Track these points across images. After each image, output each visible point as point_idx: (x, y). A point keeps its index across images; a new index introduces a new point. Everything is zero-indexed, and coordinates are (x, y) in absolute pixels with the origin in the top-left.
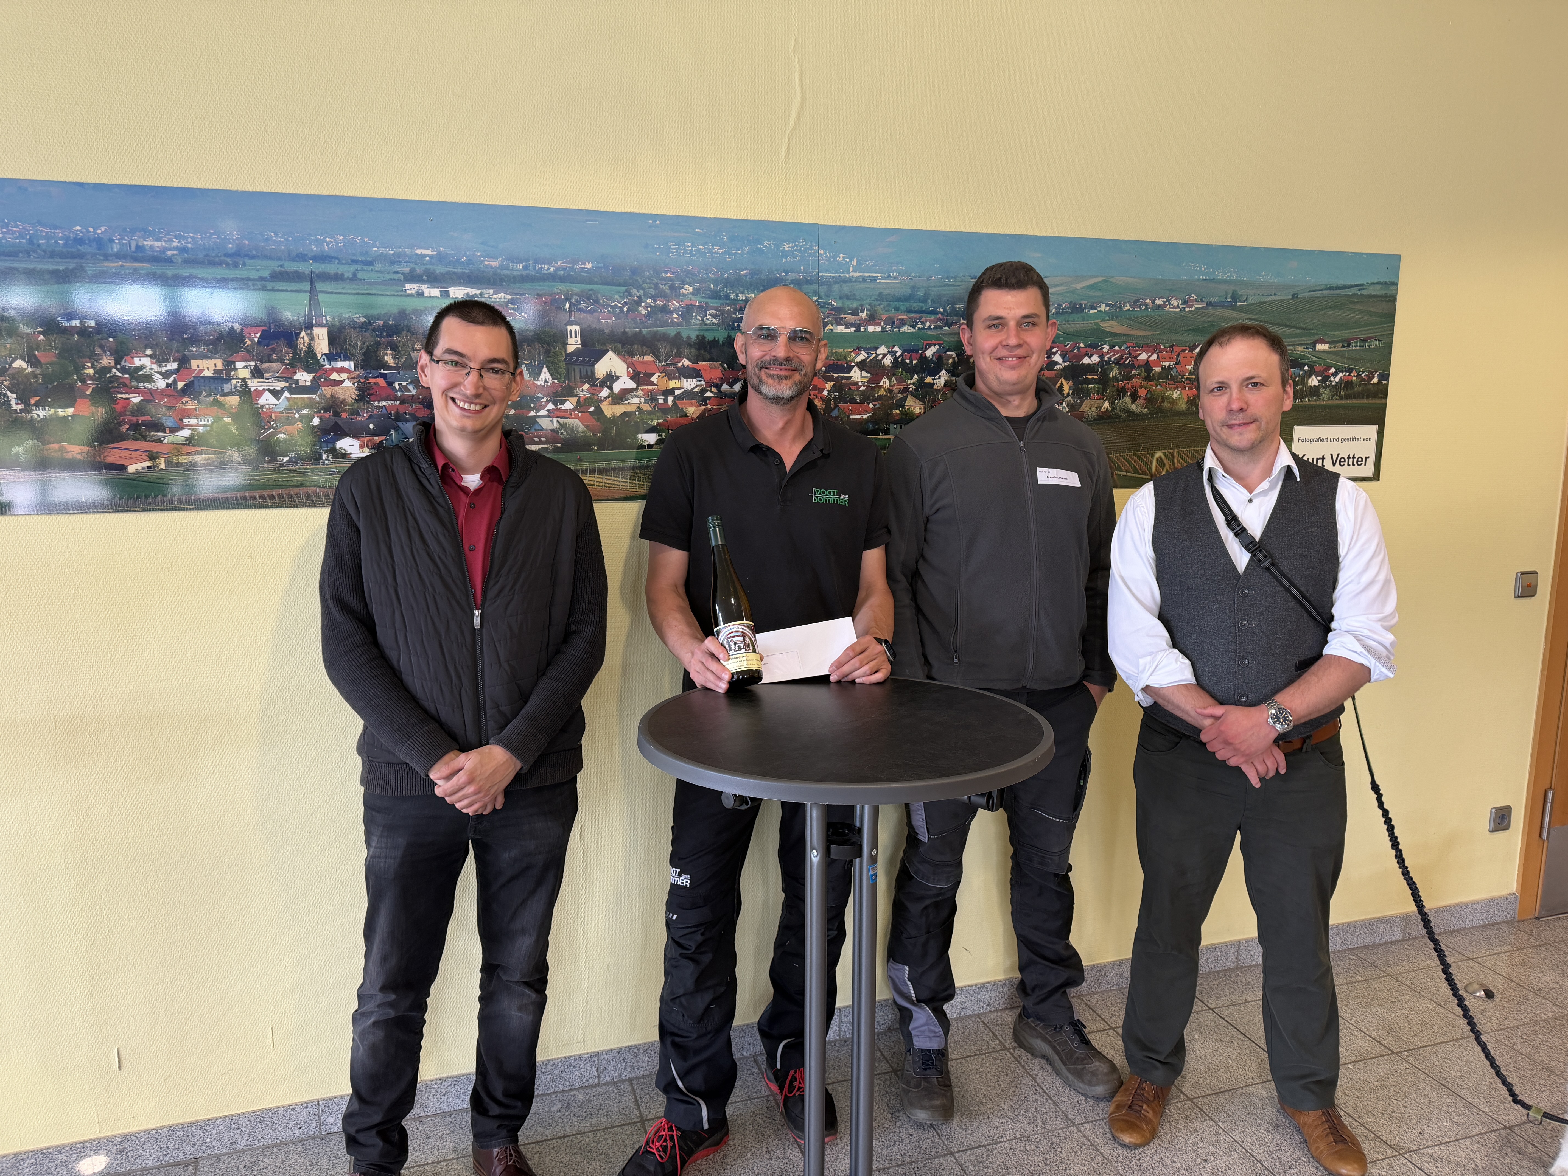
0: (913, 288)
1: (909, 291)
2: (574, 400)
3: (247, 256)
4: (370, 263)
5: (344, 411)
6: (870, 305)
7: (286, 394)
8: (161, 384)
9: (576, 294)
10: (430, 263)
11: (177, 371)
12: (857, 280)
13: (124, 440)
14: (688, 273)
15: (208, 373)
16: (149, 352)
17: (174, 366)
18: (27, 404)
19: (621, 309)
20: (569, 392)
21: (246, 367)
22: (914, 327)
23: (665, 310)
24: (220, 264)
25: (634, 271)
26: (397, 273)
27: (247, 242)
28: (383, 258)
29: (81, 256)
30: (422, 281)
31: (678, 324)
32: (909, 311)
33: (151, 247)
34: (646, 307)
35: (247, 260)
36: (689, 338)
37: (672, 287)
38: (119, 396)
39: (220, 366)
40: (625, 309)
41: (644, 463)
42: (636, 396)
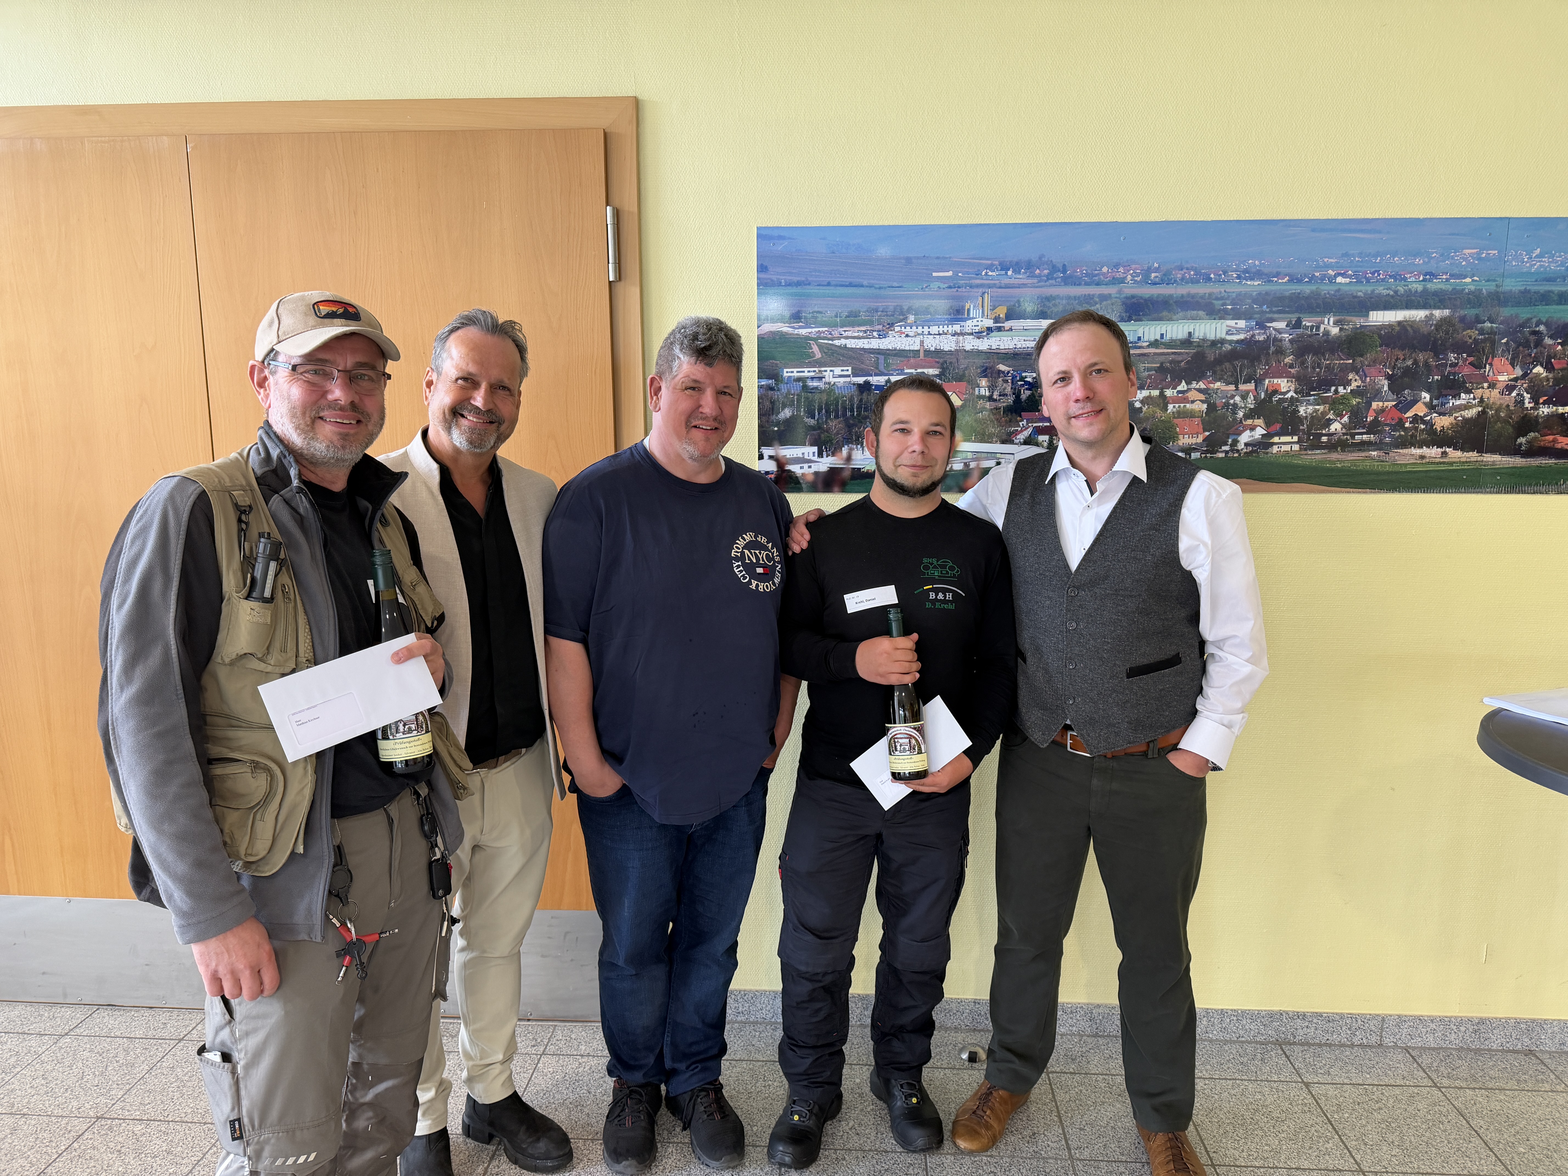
18: (1537, 403)
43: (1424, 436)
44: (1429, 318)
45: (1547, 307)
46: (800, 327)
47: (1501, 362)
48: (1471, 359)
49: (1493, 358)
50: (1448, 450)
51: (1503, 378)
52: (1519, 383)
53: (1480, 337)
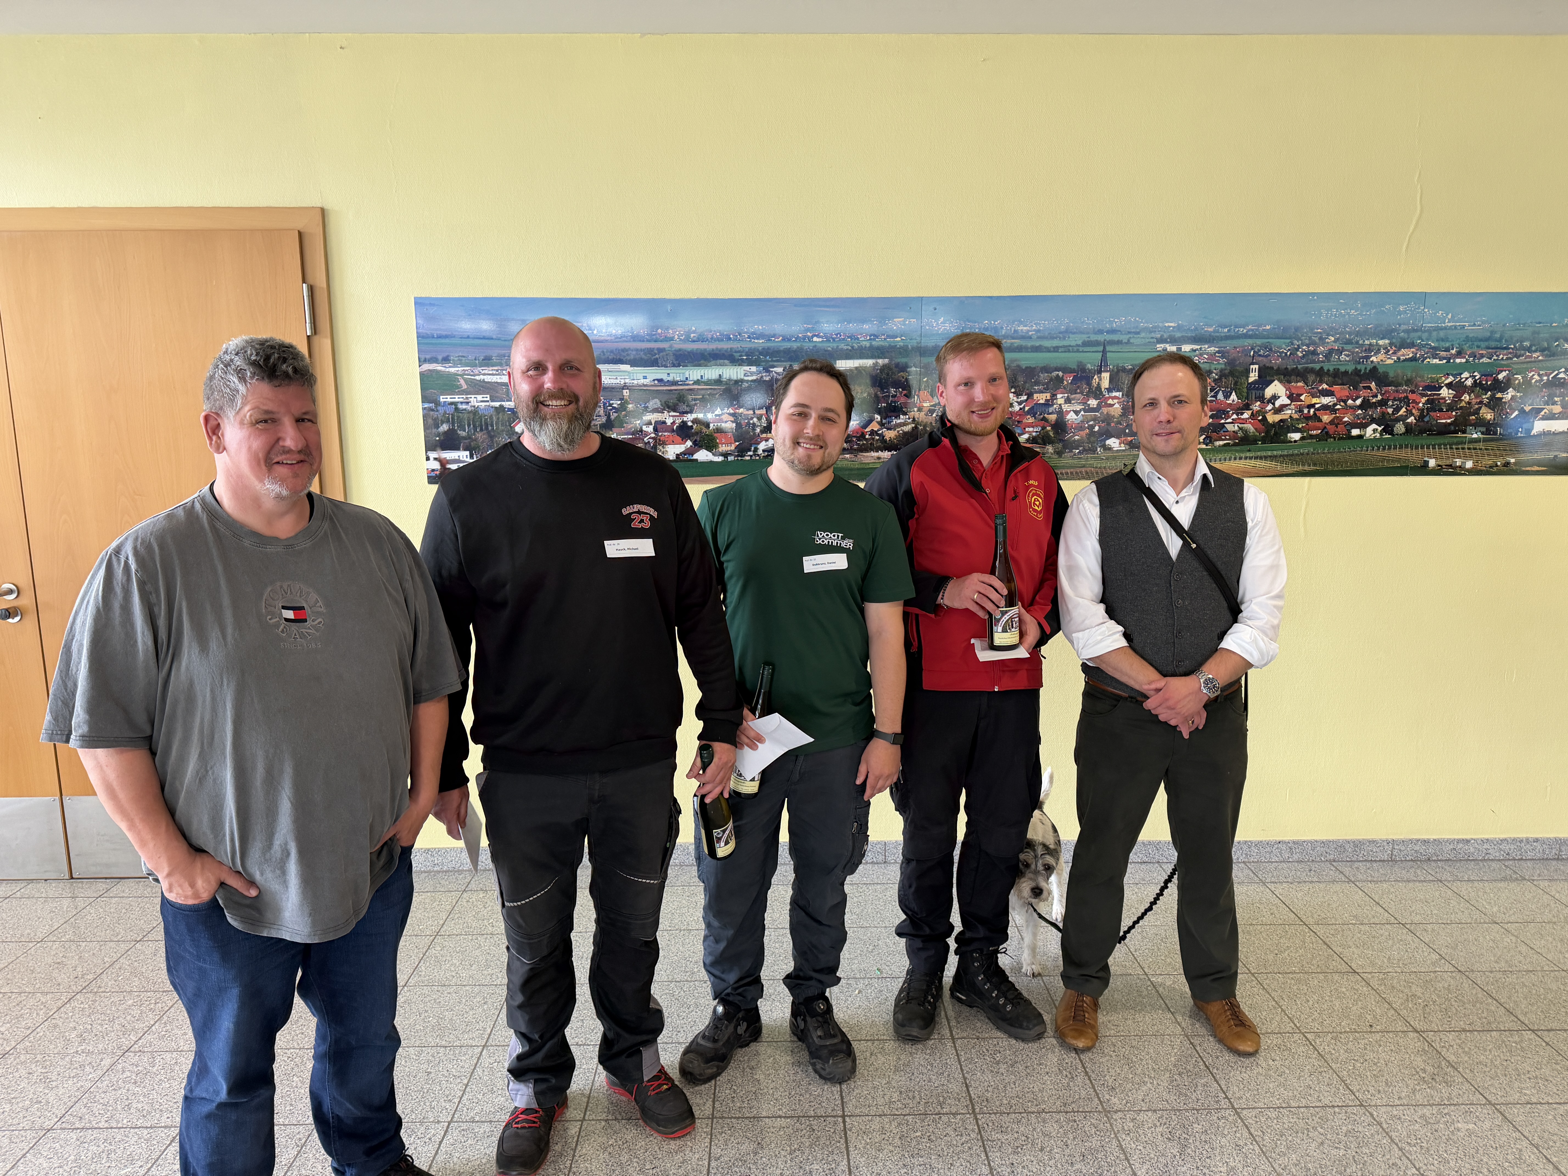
0: (1492, 332)
1: (1489, 334)
2: (1250, 412)
3: (1071, 332)
4: (1138, 333)
5: (1113, 422)
6: (1459, 345)
7: (1082, 413)
9: (1259, 346)
10: (1172, 331)
11: (1026, 400)
12: (1450, 328)
14: (1332, 328)
15: (1042, 402)
17: (1025, 397)
19: (1286, 354)
20: (1247, 407)
21: (1062, 397)
22: (1490, 359)
23: (1314, 353)
24: (1056, 338)
25: (1297, 329)
26: (1152, 338)
27: (1072, 325)
28: (1145, 329)
30: (1167, 342)
31: (1322, 362)
32: (1488, 348)
33: (1022, 330)
34: (1302, 352)
35: (1071, 336)
36: (1329, 370)
37: (1321, 338)
39: (1048, 398)
40: (1288, 353)
41: (1291, 452)
42: (1290, 409)
43: (879, 444)
44: (876, 364)
46: (450, 367)
47: (927, 393)
48: (905, 392)
49: (919, 391)
51: (926, 404)
53: (910, 377)
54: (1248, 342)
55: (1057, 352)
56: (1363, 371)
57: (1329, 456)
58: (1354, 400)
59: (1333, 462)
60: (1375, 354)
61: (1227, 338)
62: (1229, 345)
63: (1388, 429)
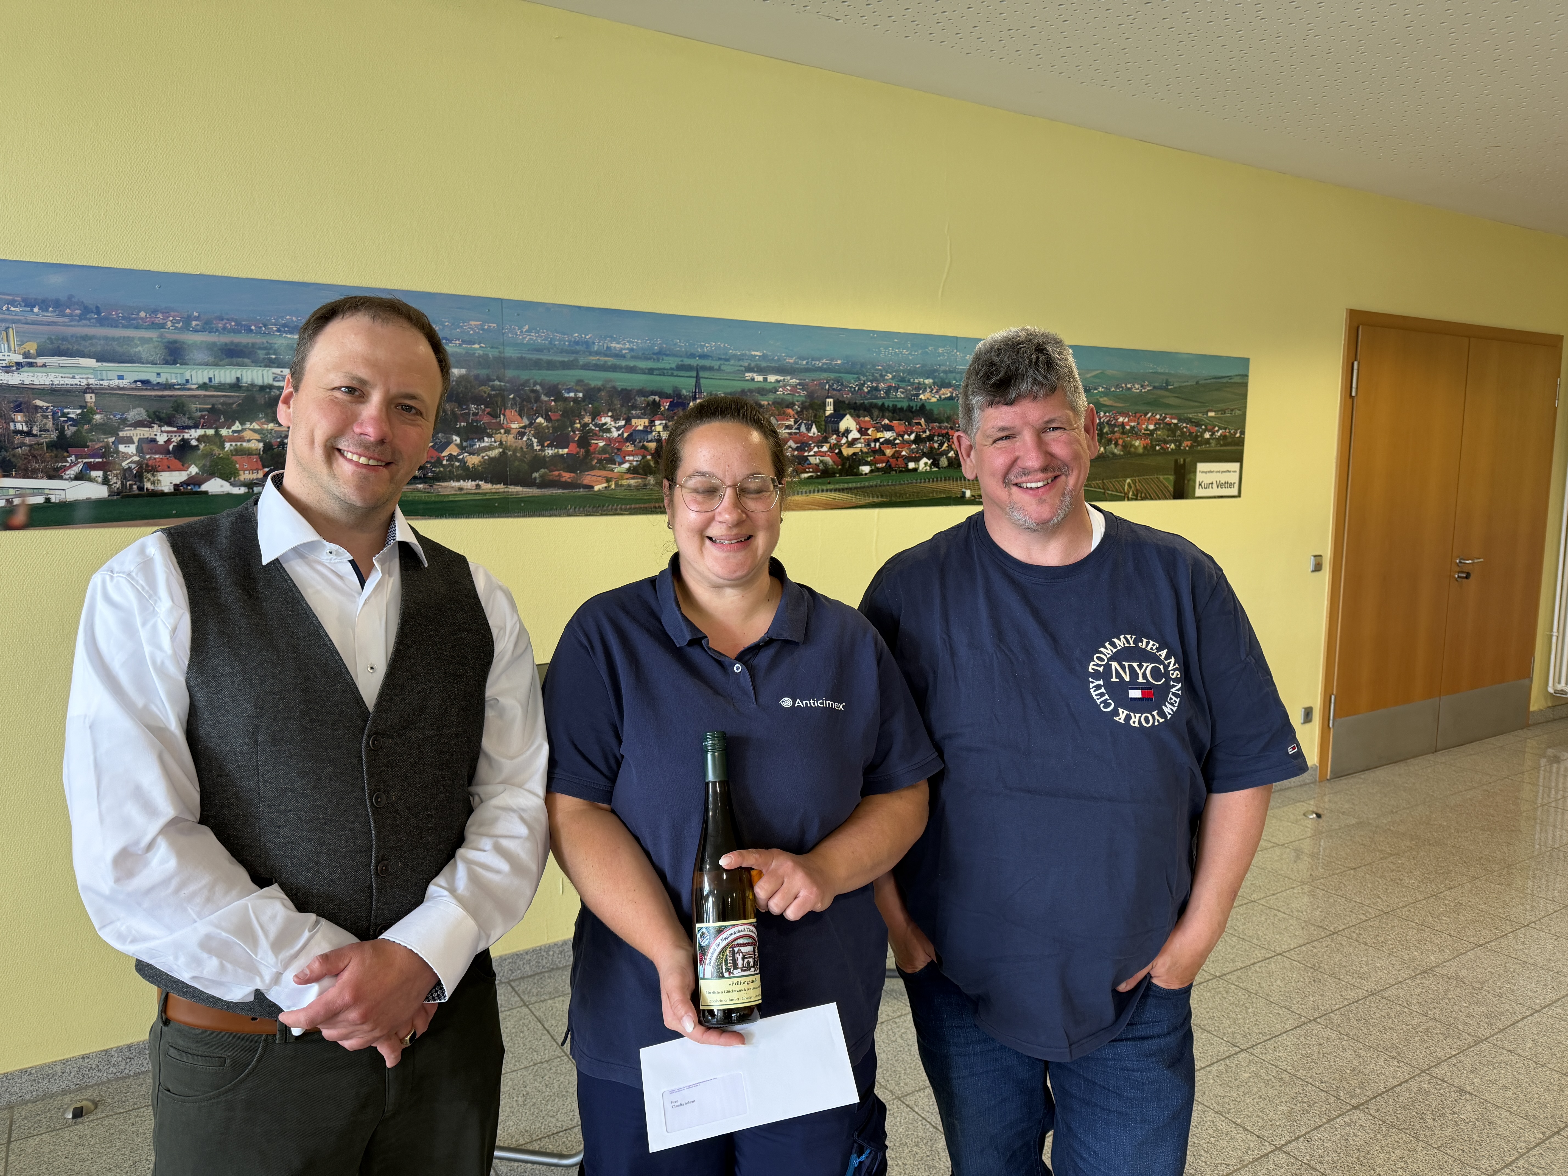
2: (828, 445)
3: (664, 354)
4: (728, 360)
8: (615, 434)
9: (832, 380)
10: (758, 360)
11: (624, 426)
13: (594, 470)
14: (890, 366)
15: (640, 428)
16: (610, 414)
17: (622, 423)
18: (543, 446)
19: (855, 389)
20: (825, 440)
21: (660, 424)
23: (876, 389)
24: (650, 359)
25: (863, 365)
26: (741, 366)
27: (665, 346)
28: (735, 357)
29: (577, 352)
30: (754, 370)
31: (884, 398)
33: (615, 347)
34: (867, 388)
35: (665, 357)
36: (888, 406)
37: (881, 375)
38: (593, 441)
39: (647, 424)
40: (857, 389)
41: (863, 484)
42: (860, 443)
43: (460, 472)
45: (540, 372)
47: (511, 413)
48: (488, 410)
49: (505, 410)
50: (480, 483)
51: (514, 426)
52: (527, 430)
53: (493, 393)
54: (824, 375)
55: (652, 374)
56: (914, 408)
57: (893, 488)
58: (909, 435)
59: (896, 494)
60: (923, 393)
61: (807, 370)
62: (808, 378)
63: (935, 463)
